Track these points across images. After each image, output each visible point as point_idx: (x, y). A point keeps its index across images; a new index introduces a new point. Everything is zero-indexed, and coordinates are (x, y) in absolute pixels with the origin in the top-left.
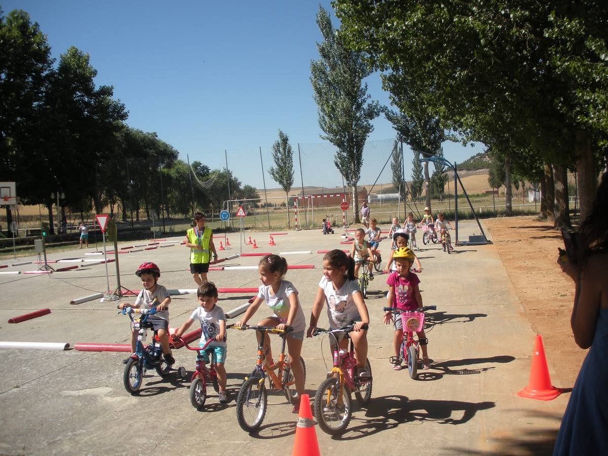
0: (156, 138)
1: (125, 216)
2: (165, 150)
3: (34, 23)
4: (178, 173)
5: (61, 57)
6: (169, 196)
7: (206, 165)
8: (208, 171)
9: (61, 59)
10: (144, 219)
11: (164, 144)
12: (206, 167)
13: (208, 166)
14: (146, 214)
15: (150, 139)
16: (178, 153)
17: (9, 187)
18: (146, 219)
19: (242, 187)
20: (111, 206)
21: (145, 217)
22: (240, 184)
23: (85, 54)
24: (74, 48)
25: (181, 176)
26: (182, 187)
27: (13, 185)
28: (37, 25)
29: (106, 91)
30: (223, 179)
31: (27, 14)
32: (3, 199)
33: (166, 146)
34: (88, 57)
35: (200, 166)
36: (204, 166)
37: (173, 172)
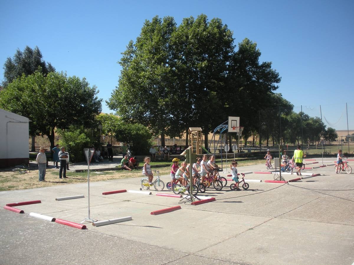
0: (282, 97)
1: (260, 143)
2: (286, 104)
3: (224, 25)
4: (292, 118)
5: (239, 45)
6: (286, 132)
7: (307, 114)
8: (308, 118)
9: (239, 46)
10: (271, 145)
11: (285, 100)
12: (307, 115)
13: (308, 115)
14: (272, 142)
15: (277, 97)
16: (294, 106)
17: (236, 121)
18: (272, 145)
19: (326, 129)
20: (253, 137)
21: (271, 144)
22: (325, 126)
23: (253, 42)
24: (247, 39)
25: (293, 120)
26: (293, 127)
27: (238, 119)
28: (226, 25)
29: (267, 65)
30: (316, 123)
31: (221, 20)
32: (232, 128)
33: (287, 101)
34: (256, 44)
35: (304, 115)
36: (306, 115)
37: (289, 118)
